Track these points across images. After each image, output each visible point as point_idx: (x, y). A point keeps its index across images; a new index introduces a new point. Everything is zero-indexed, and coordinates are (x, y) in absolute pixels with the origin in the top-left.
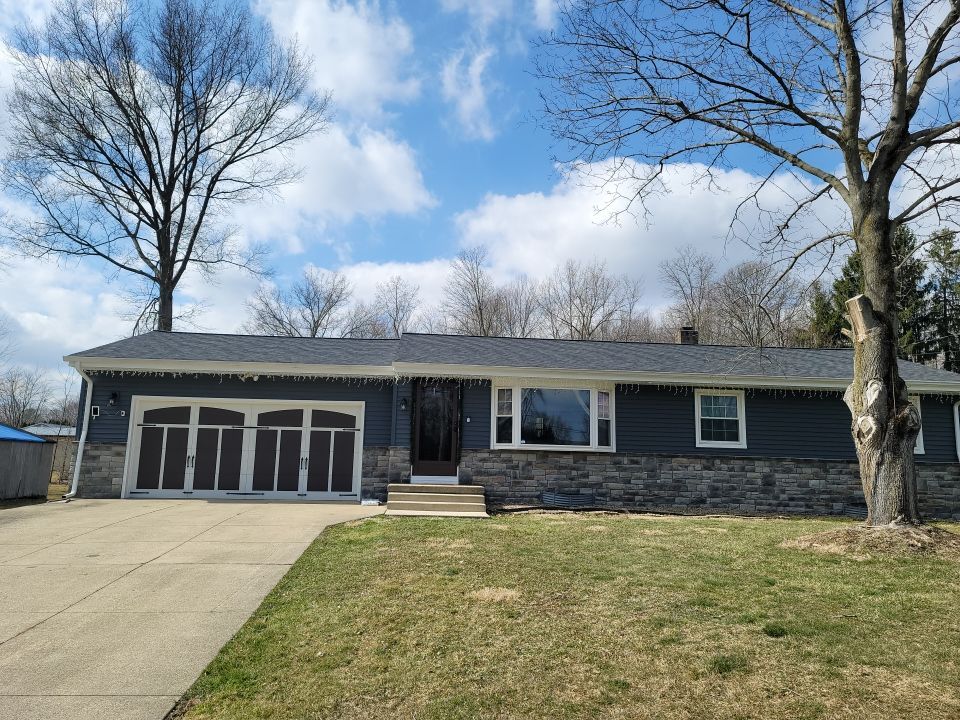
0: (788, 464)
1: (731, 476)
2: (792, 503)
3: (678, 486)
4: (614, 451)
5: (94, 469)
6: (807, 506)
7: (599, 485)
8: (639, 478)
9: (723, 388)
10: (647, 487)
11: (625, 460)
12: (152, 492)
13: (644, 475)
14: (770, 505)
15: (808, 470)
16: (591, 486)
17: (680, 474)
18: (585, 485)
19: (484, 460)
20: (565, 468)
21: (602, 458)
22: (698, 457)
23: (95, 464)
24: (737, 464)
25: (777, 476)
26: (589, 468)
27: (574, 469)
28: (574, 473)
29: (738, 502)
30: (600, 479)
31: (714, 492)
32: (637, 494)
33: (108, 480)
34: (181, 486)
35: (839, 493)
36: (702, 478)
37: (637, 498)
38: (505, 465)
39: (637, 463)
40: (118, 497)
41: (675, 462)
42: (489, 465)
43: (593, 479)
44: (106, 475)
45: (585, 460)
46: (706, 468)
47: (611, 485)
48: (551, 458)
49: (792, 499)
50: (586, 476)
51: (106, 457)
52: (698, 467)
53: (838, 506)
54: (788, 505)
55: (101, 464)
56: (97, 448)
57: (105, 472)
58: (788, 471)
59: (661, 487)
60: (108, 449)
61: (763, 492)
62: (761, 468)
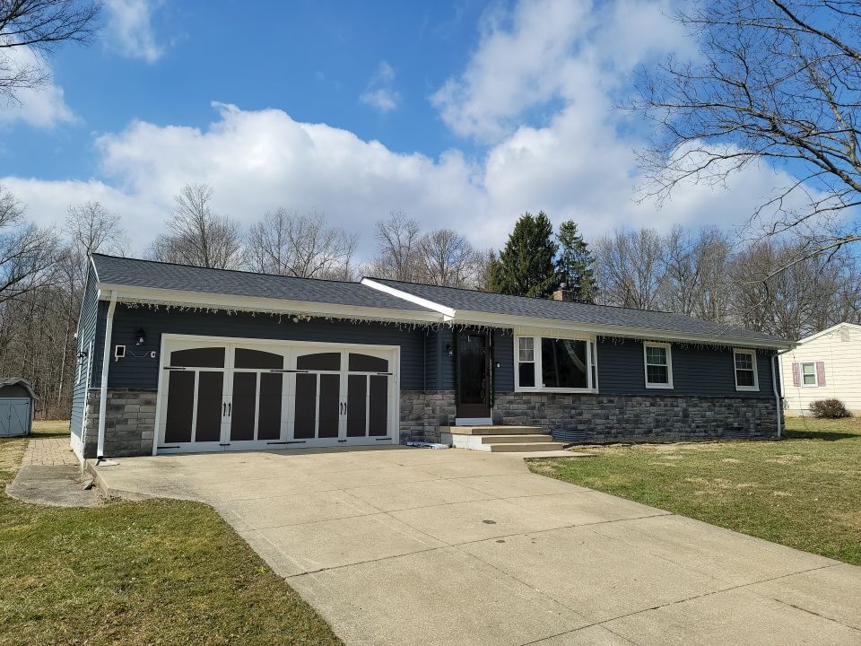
0: (695, 400)
1: (666, 411)
2: (697, 430)
3: (637, 420)
4: (597, 392)
5: (119, 422)
6: (705, 432)
7: (589, 422)
8: (614, 415)
9: (656, 341)
10: (619, 421)
11: (605, 400)
12: (184, 446)
13: (617, 411)
14: (686, 432)
15: (706, 405)
16: (585, 422)
17: (637, 410)
18: (581, 422)
19: (510, 402)
20: (568, 408)
21: (591, 398)
22: (648, 396)
23: (119, 416)
24: (669, 401)
25: (690, 409)
26: (583, 407)
27: (574, 408)
28: (573, 412)
29: (669, 431)
30: (589, 416)
31: (658, 423)
32: (612, 428)
33: (136, 434)
34: (217, 439)
35: (721, 421)
36: (650, 413)
37: (613, 431)
38: (526, 406)
39: (612, 402)
40: (149, 454)
41: (635, 400)
42: (515, 406)
43: (586, 416)
44: (134, 428)
45: (580, 400)
46: (652, 405)
47: (598, 421)
48: (558, 399)
49: (698, 427)
50: (580, 414)
51: (132, 406)
52: (648, 404)
53: (720, 430)
54: (695, 432)
55: (126, 416)
56: (120, 397)
57: (132, 424)
58: (695, 405)
59: (627, 421)
60: (136, 397)
61: (683, 423)
62: (682, 404)
